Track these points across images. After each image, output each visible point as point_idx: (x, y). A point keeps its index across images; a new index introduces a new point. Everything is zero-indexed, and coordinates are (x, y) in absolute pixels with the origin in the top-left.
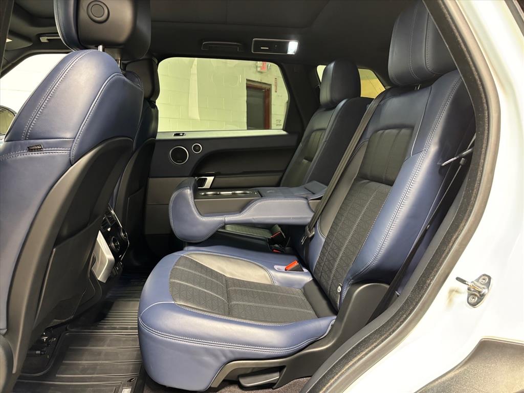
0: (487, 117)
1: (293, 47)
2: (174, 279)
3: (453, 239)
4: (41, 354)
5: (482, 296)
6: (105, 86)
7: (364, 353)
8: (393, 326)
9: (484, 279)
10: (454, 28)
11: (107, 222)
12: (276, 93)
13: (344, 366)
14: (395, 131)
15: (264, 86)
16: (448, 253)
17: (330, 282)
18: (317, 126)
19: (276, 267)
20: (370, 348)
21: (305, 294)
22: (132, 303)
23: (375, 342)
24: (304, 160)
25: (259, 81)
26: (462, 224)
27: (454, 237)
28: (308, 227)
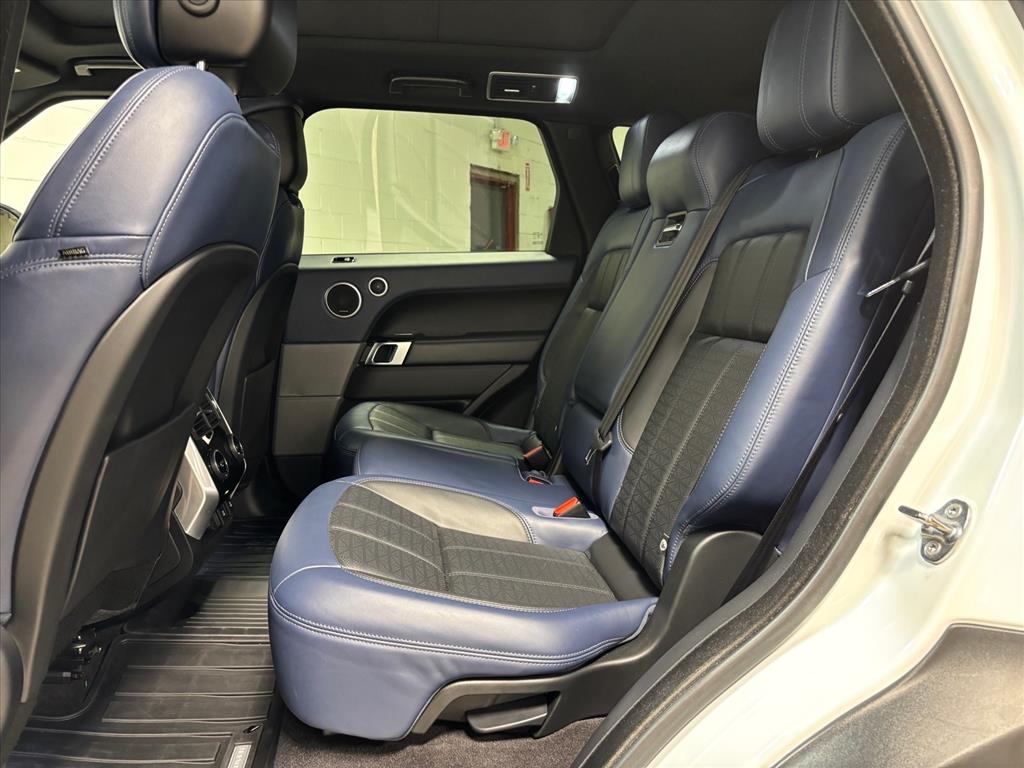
0: (957, 194)
1: (566, 89)
2: (340, 524)
3: (892, 433)
4: (72, 678)
5: (949, 542)
6: (211, 135)
7: (718, 657)
8: (775, 604)
9: (954, 510)
10: (892, 23)
11: (204, 422)
12: (528, 193)
13: (678, 683)
14: (770, 240)
15: (504, 178)
16: (882, 460)
17: (644, 535)
18: (612, 243)
19: (536, 509)
20: (730, 647)
21: (593, 561)
22: (250, 584)
23: (740, 635)
24: (588, 309)
25: (496, 168)
26: (910, 403)
27: (895, 429)
28: (599, 431)
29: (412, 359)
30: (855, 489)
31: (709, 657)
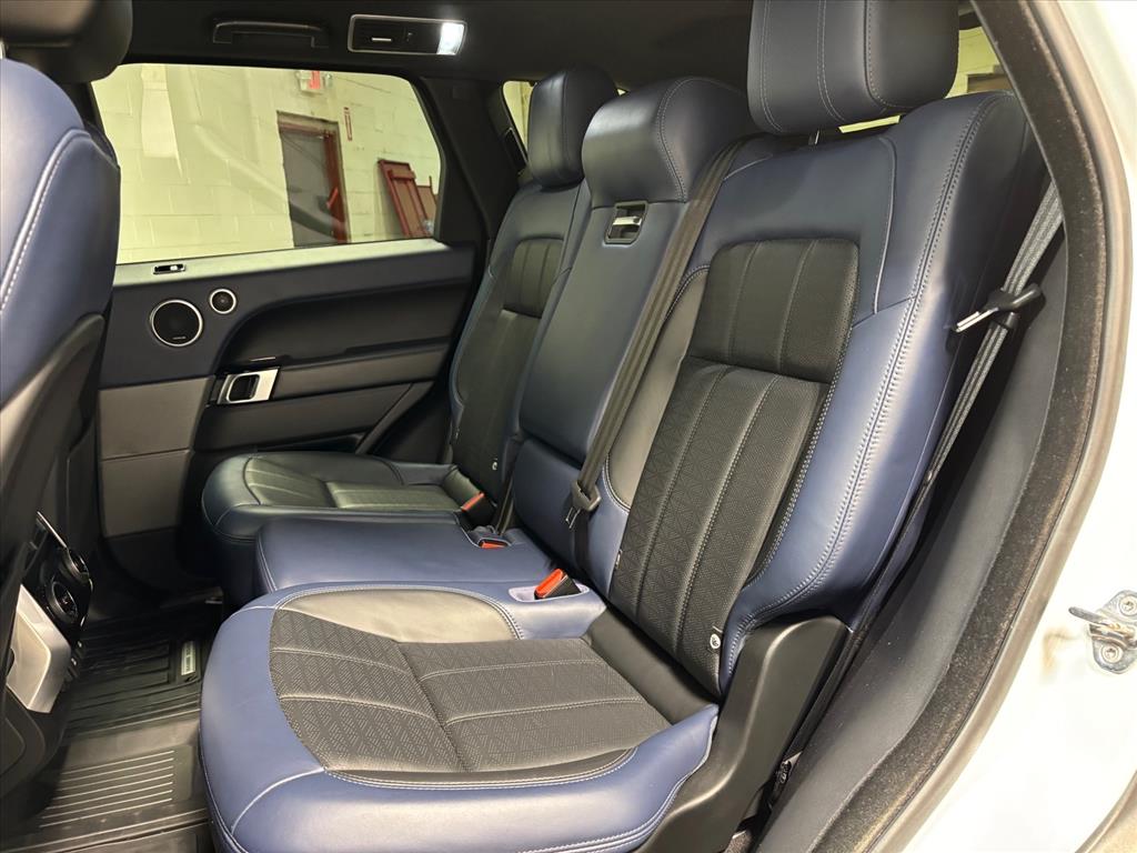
1: (451, 37)
2: (290, 689)
7: (879, 826)
9: (1128, 604)
12: (351, 143)
15: (320, 126)
18: (528, 229)
19: (513, 592)
20: (891, 811)
21: (598, 648)
23: (900, 792)
24: (505, 312)
25: (310, 115)
28: (580, 484)
29: (280, 392)
30: (1013, 591)
31: (867, 828)
